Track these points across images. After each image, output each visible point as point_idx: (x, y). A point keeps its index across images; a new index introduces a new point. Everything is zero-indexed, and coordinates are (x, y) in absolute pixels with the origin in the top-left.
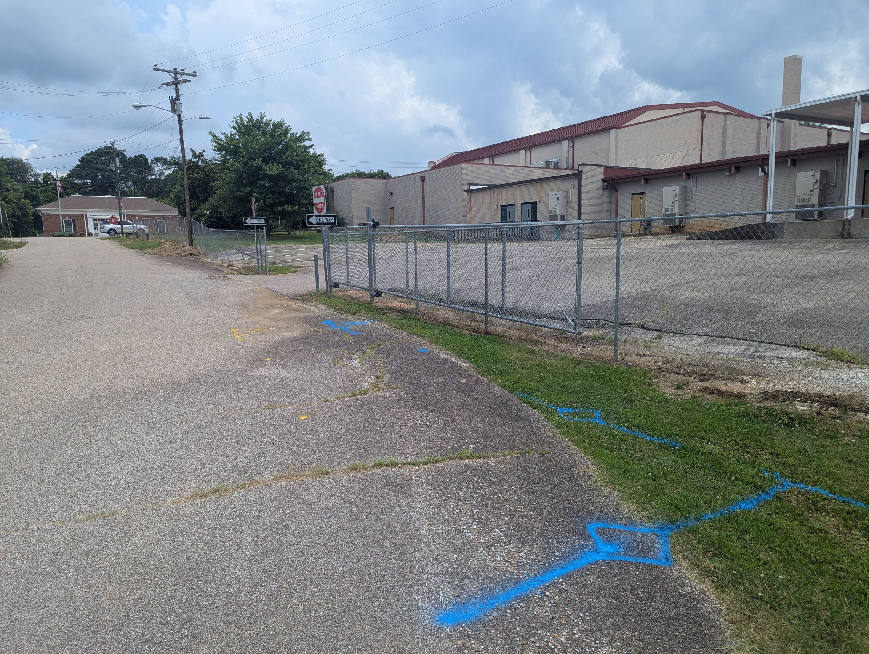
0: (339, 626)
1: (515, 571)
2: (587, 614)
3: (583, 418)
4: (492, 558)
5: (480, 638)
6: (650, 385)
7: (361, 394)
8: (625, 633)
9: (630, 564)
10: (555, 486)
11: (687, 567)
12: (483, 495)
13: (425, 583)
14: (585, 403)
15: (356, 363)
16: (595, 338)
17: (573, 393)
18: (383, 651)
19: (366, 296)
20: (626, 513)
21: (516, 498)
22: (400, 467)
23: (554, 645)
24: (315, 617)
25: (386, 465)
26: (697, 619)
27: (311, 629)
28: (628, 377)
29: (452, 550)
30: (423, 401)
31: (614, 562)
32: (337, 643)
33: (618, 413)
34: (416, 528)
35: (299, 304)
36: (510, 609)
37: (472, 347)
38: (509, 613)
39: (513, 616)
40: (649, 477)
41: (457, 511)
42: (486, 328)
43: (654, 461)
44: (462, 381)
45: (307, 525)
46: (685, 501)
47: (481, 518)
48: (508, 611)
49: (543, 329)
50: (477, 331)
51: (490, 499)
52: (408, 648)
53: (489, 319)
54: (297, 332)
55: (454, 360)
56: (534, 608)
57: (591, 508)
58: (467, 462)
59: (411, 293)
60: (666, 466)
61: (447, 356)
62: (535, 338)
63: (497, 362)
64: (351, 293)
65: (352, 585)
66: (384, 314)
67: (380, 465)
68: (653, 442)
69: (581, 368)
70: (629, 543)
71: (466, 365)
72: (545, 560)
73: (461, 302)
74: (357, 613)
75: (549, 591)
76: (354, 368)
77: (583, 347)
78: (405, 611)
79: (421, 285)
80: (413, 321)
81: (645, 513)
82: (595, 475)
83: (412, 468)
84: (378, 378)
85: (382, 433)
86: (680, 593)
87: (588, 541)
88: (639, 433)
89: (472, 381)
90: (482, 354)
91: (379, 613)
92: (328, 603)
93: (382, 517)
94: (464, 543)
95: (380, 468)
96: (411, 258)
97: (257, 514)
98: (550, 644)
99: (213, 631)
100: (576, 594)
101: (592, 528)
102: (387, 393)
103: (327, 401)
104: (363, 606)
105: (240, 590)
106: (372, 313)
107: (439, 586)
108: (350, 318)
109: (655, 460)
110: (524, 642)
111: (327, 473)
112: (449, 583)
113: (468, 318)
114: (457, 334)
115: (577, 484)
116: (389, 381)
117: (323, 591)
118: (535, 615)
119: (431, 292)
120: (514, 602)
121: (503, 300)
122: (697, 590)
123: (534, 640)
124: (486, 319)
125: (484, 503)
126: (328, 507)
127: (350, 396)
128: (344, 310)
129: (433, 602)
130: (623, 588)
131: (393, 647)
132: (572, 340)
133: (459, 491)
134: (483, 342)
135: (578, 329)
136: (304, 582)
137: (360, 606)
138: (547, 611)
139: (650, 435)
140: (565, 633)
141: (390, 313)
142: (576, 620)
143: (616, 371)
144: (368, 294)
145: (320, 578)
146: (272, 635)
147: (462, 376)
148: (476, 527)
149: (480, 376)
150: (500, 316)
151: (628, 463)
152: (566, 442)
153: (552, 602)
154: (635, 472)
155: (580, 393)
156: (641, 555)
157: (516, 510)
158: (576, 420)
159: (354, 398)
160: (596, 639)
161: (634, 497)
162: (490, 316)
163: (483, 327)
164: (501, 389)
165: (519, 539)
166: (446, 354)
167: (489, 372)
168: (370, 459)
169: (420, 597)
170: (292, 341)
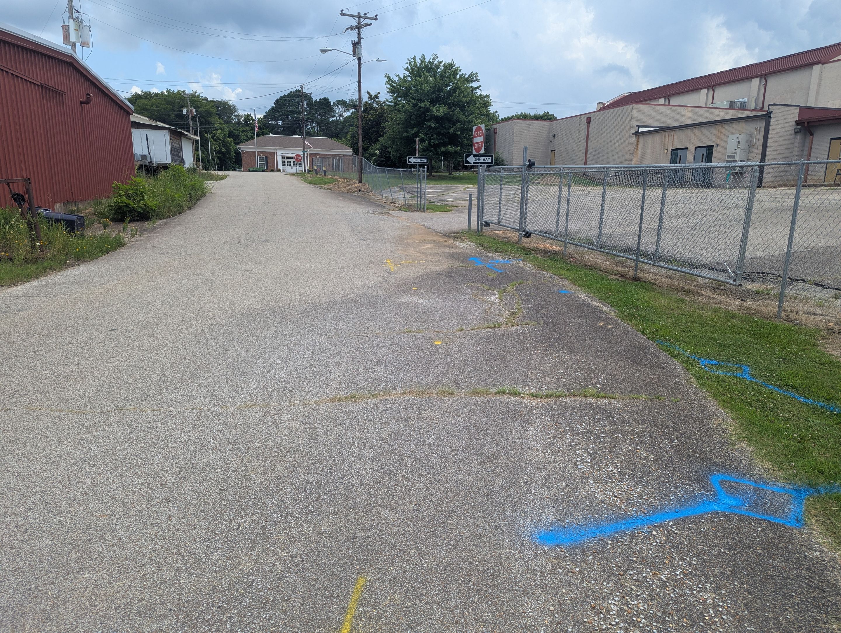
0: (443, 527)
1: (623, 507)
2: (694, 558)
3: (729, 372)
4: (601, 491)
5: (577, 561)
6: (815, 345)
7: (495, 327)
8: (733, 584)
9: (753, 519)
10: (682, 434)
11: (820, 533)
12: (602, 433)
13: (530, 504)
14: (733, 357)
15: (495, 298)
16: (758, 293)
17: (720, 345)
18: (480, 555)
19: (515, 236)
20: (759, 470)
21: (637, 440)
22: (522, 397)
23: (651, 580)
24: (423, 516)
25: (509, 394)
26: (820, 584)
27: (418, 525)
28: (790, 335)
29: (562, 478)
30: (556, 339)
31: (736, 515)
32: (439, 540)
33: (770, 370)
34: (529, 454)
35: (450, 241)
36: (611, 541)
37: (617, 292)
38: (610, 544)
39: (614, 548)
40: (794, 438)
41: (573, 444)
42: (635, 274)
43: (803, 424)
44: (600, 324)
45: (427, 436)
46: (833, 467)
47: (597, 453)
48: (610, 542)
49: (699, 278)
50: (625, 277)
51: (609, 437)
52: (505, 557)
53: (640, 265)
54: (444, 266)
55: (595, 303)
56: (637, 544)
57: (720, 460)
58: (591, 400)
59: (561, 235)
60: (817, 429)
61: (588, 299)
62: (688, 288)
63: (641, 308)
64: (501, 233)
65: (460, 495)
66: (530, 254)
67: (503, 393)
68: (807, 405)
69: (735, 322)
70: (756, 500)
71: (607, 309)
72: (658, 502)
73: (613, 247)
74: (461, 519)
75: (656, 531)
76: (492, 303)
77: (742, 300)
78: (506, 525)
79: (572, 228)
80: (559, 263)
81: (782, 474)
82: (730, 429)
83: (534, 399)
84: (513, 314)
85: (510, 364)
86: (806, 556)
87: (710, 491)
88: (792, 393)
89: (611, 325)
90: (626, 300)
91: (482, 522)
92: (436, 506)
93: (498, 439)
94: (575, 474)
95: (503, 396)
96: (564, 201)
97: (383, 421)
98: (648, 580)
99: (334, 513)
100: (685, 539)
101: (716, 479)
102: (521, 328)
103: (461, 330)
104: (467, 514)
105: (361, 482)
106: (519, 252)
107: (543, 508)
108: (496, 256)
109: (806, 422)
110: (622, 573)
111: (452, 394)
112: (554, 507)
113: (617, 264)
114: (603, 279)
115: (707, 435)
116: (524, 318)
117: (433, 495)
118: (638, 551)
119: (581, 236)
120: (617, 535)
121: (657, 246)
122: (827, 556)
123: (632, 573)
124: (636, 265)
125: (602, 440)
126: (448, 424)
127: (484, 328)
128: (492, 248)
129: (534, 521)
130: (740, 541)
131: (490, 554)
132: (731, 293)
133: (578, 426)
134: (630, 288)
135: (739, 280)
136: (418, 485)
137: (465, 514)
138: (651, 549)
139: (805, 396)
140: (666, 572)
141: (537, 254)
142: (681, 563)
143: (777, 328)
144: (517, 234)
145: (432, 484)
146: (383, 524)
147: (601, 319)
148: (589, 461)
149: (619, 321)
150: (652, 263)
151: (772, 422)
152: (703, 392)
153: (658, 541)
154: (779, 431)
155: (729, 347)
156: (767, 513)
157: (635, 451)
158: (719, 372)
159: (488, 329)
160: (699, 584)
161: (771, 456)
162: (640, 262)
163: (632, 273)
164: (640, 335)
165: (633, 478)
166: (588, 296)
167: (631, 317)
168: (494, 385)
169: (523, 515)
170: (438, 274)
